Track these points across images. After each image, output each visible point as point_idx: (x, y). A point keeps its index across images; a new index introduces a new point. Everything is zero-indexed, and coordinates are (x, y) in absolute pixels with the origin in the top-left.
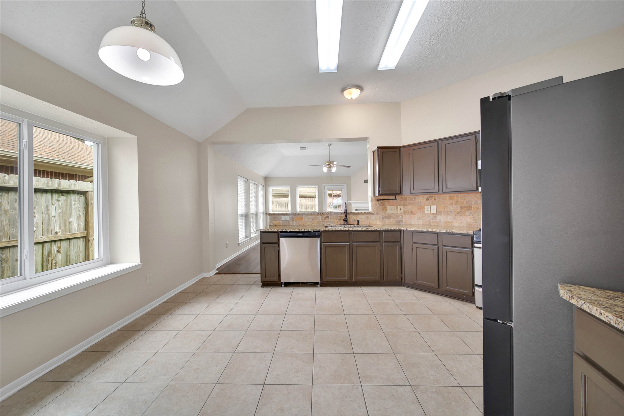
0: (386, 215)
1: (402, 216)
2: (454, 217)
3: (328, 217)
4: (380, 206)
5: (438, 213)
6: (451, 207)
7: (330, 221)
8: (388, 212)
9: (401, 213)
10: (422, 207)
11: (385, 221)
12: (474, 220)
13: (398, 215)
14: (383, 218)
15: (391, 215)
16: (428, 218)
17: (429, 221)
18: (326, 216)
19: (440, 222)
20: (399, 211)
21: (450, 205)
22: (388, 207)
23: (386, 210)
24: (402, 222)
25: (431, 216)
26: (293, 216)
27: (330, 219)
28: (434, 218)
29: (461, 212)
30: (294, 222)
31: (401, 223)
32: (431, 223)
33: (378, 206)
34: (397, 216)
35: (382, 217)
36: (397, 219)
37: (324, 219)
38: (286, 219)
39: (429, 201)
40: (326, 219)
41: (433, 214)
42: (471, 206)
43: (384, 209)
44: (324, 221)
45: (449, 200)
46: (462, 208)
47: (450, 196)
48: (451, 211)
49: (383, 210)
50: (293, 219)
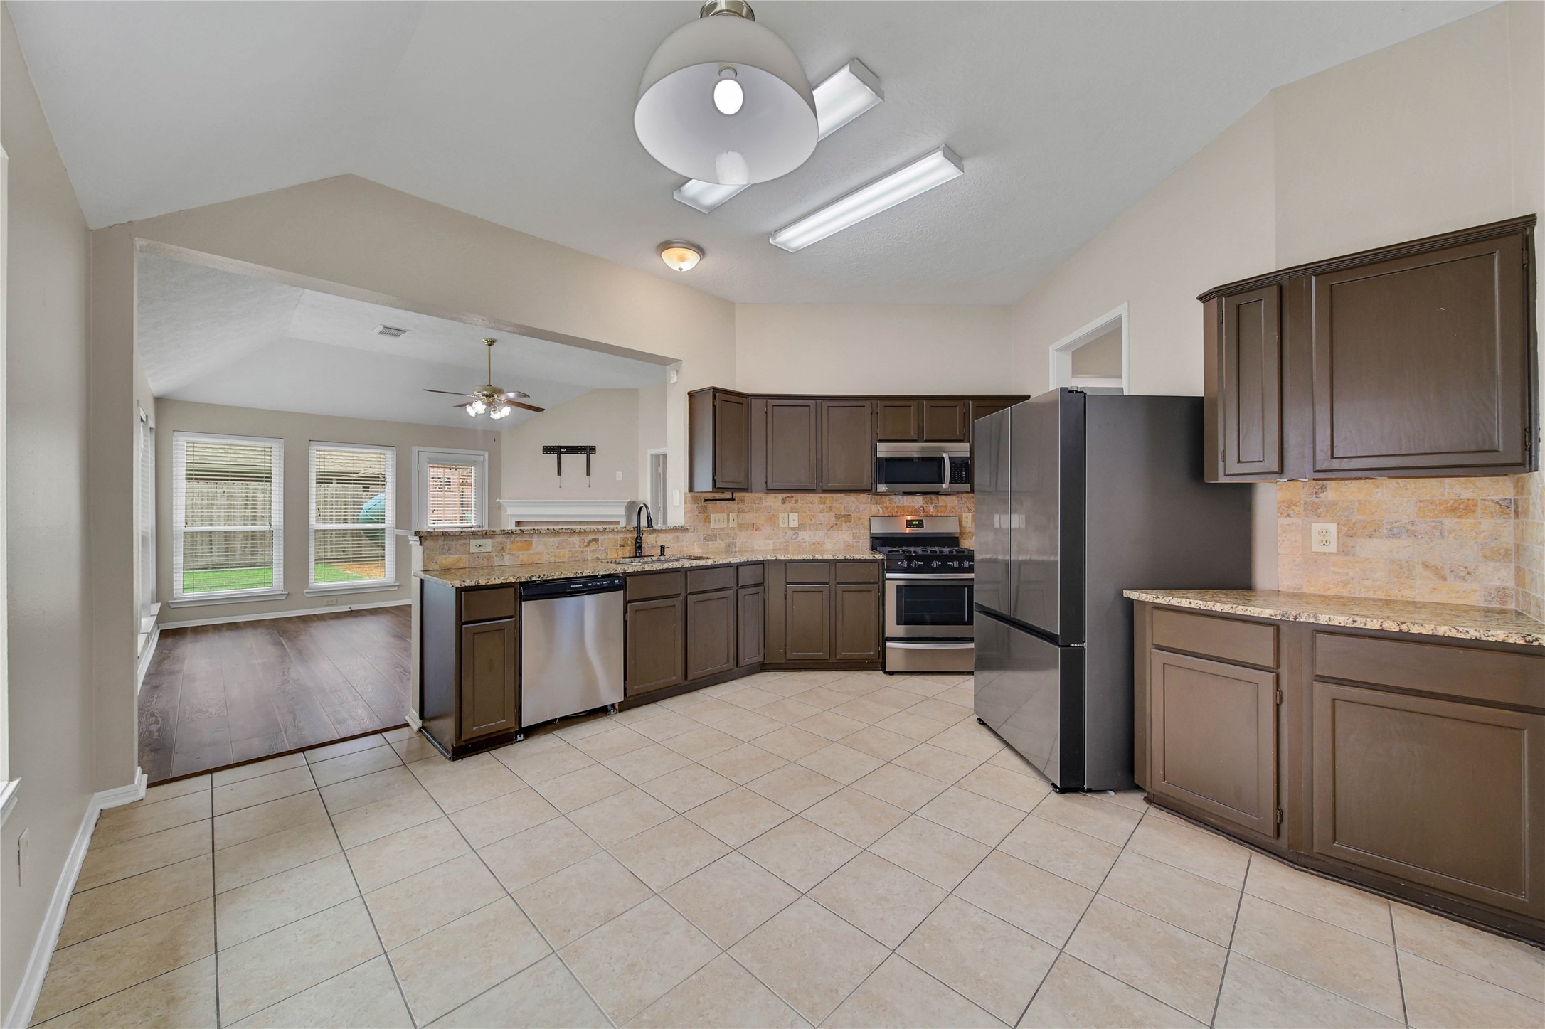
0: (710, 533)
1: (735, 534)
2: (826, 534)
3: (596, 540)
4: (700, 513)
5: (802, 527)
6: (821, 515)
7: (600, 550)
8: (713, 525)
9: (734, 528)
10: (774, 515)
11: (708, 545)
12: (854, 538)
13: (729, 531)
14: (704, 539)
15: (718, 533)
16: (784, 536)
17: (785, 542)
18: (591, 537)
19: (804, 542)
20: (731, 524)
21: (821, 512)
22: (713, 516)
23: (710, 522)
24: (735, 547)
25: (790, 533)
26: (504, 539)
27: (600, 544)
28: (794, 537)
29: (836, 524)
30: (507, 557)
31: (734, 549)
32: (788, 545)
33: (697, 513)
34: (727, 534)
35: (702, 537)
36: (727, 541)
37: (585, 544)
38: (481, 548)
39: (785, 505)
40: (591, 544)
41: (793, 529)
42: (850, 515)
43: (707, 520)
44: (585, 549)
45: (819, 504)
46: (838, 517)
47: (820, 497)
48: (821, 524)
49: (705, 522)
50: (503, 548)
